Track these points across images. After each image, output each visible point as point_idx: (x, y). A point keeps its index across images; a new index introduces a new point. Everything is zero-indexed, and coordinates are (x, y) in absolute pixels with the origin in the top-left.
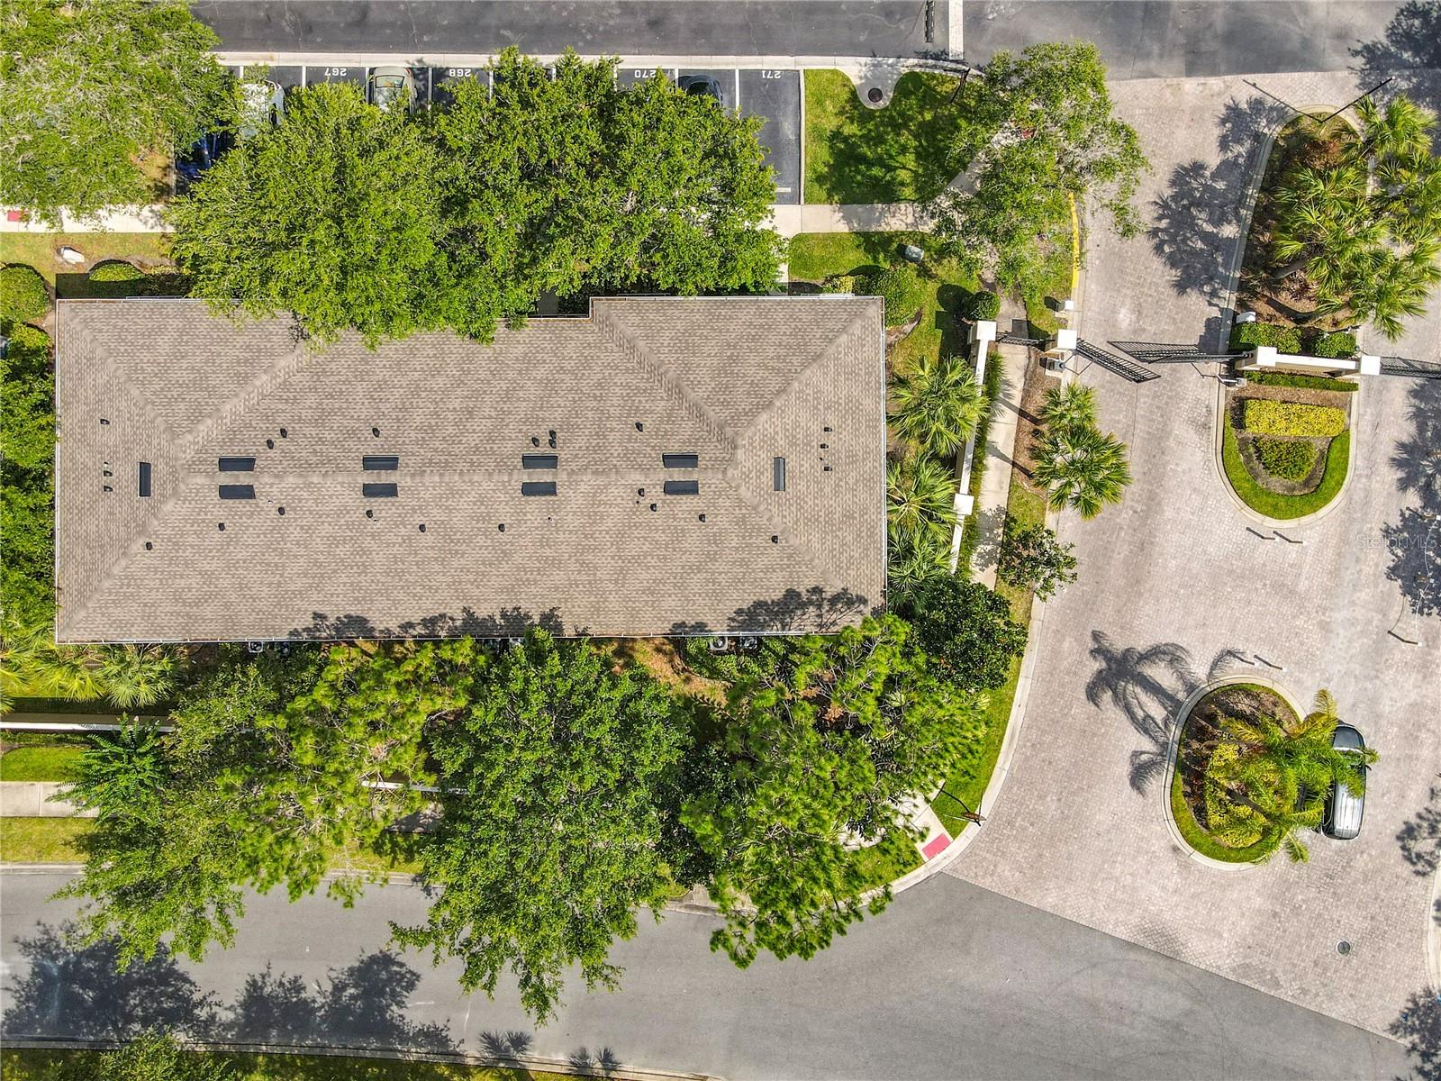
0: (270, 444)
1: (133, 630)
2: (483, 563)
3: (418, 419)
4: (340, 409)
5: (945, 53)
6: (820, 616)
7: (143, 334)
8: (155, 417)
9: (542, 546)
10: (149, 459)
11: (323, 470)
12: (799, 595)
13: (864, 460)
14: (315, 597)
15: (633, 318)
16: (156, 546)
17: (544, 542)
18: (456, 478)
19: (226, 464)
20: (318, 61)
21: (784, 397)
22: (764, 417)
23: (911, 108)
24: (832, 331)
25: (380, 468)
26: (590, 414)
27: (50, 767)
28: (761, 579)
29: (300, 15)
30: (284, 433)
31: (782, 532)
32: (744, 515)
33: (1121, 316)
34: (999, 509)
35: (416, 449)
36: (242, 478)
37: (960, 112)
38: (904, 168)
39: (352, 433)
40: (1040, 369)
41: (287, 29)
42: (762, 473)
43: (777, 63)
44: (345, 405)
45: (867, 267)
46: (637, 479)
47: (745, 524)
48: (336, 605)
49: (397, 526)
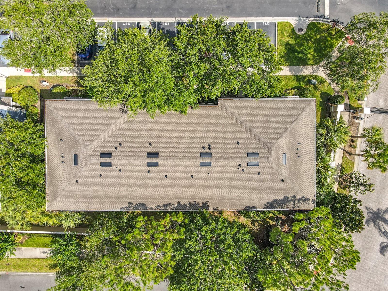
0: (116, 148)
1: (71, 207)
2: (185, 187)
3: (164, 140)
4: (138, 136)
5: (324, 16)
6: (294, 205)
7: (73, 111)
8: (79, 140)
9: (205, 182)
10: (77, 153)
11: (134, 158)
12: (288, 198)
13: (309, 153)
14: (129, 197)
15: (233, 106)
16: (79, 181)
17: (206, 181)
18: (178, 160)
19: (103, 155)
20: (121, 20)
21: (286, 133)
22: (280, 140)
23: (312, 34)
24: (300, 110)
25: (153, 157)
26: (221, 139)
27: (41, 243)
28: (276, 193)
29: (115, 6)
30: (120, 144)
31: (285, 178)
32: (273, 173)
33: (380, 102)
34: (339, 164)
35: (164, 150)
36: (108, 160)
37: (328, 35)
38: (310, 54)
39: (143, 145)
40: (353, 120)
41: (111, 10)
42: (279, 159)
43: (268, 20)
44: (139, 135)
45: (297, 87)
46: (239, 161)
47: (273, 175)
48: (136, 200)
49: (157, 176)
